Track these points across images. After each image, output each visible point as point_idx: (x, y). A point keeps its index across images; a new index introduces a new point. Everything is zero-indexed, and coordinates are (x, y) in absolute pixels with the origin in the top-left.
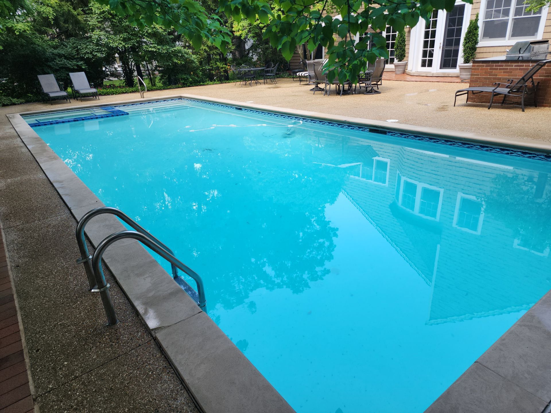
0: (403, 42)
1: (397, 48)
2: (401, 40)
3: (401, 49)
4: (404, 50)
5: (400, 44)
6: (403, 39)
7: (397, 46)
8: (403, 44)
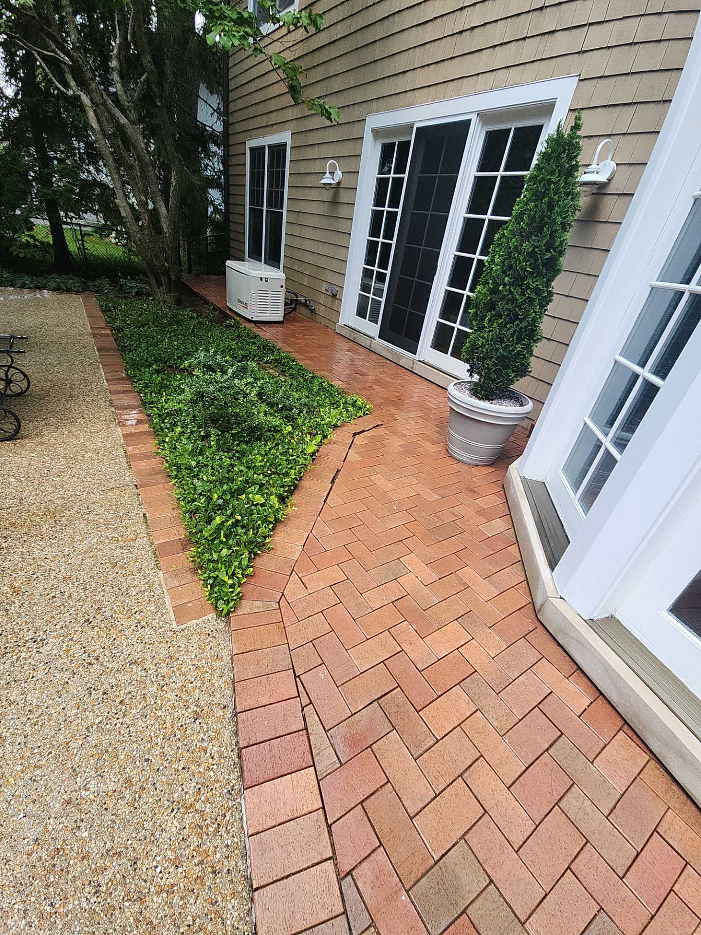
0: (537, 273)
1: (492, 306)
2: (532, 254)
3: (514, 318)
4: (531, 334)
5: (519, 280)
6: (549, 246)
7: (494, 291)
8: (538, 292)
